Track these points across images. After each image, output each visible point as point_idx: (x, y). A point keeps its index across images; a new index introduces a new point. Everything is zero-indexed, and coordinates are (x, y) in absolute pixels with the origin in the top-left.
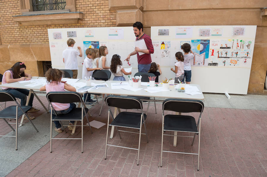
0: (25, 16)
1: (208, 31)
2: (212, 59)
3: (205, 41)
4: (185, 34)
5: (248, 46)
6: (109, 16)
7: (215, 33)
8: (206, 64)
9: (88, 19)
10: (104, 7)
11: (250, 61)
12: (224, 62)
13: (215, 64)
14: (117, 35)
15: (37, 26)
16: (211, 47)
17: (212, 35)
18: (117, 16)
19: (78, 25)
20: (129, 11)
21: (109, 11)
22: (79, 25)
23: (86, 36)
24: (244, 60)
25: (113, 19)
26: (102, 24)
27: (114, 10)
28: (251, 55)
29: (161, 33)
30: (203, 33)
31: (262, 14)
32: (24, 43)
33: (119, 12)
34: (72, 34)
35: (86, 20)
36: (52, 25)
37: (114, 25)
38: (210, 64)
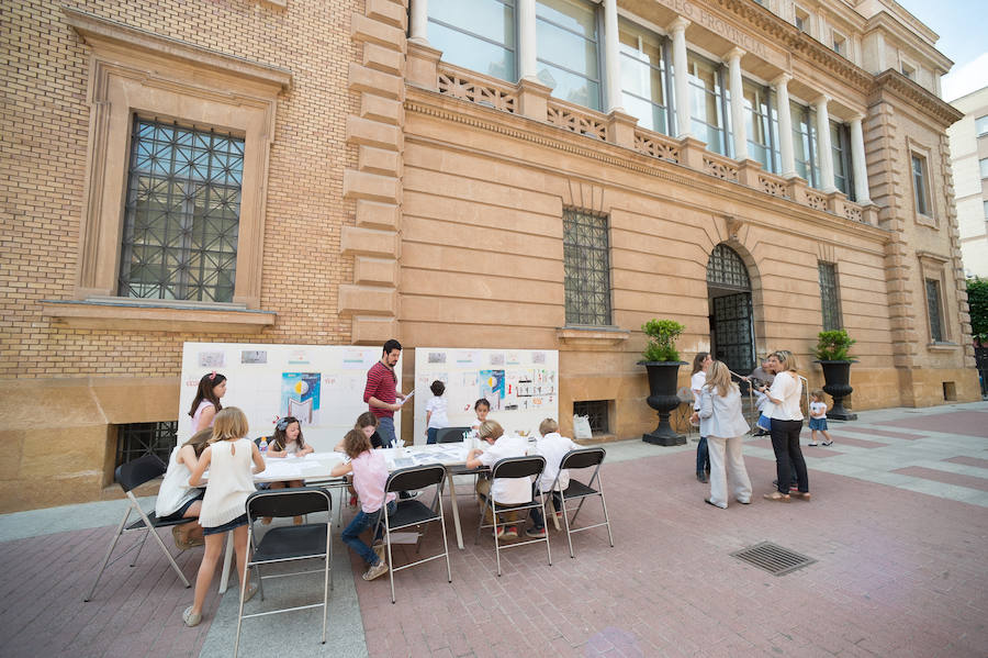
0: (99, 305)
1: (502, 357)
2: (509, 399)
3: (498, 371)
4: (469, 361)
5: (552, 378)
6: (335, 325)
7: (510, 360)
8: (502, 408)
9: (287, 326)
10: (326, 307)
11: (556, 398)
12: (526, 403)
13: (514, 407)
14: (361, 361)
15: (129, 333)
16: (507, 381)
17: (508, 363)
18: (355, 326)
19: (260, 337)
20: (379, 319)
21: (336, 316)
22: (264, 337)
23: (290, 363)
24: (548, 397)
25: (344, 331)
26: (319, 338)
27: (349, 314)
28: (556, 391)
29: (434, 360)
30: (496, 360)
31: (559, 335)
32: (60, 376)
33: (361, 319)
34: (255, 357)
35: (282, 327)
36: (185, 333)
37: (347, 342)
38: (508, 408)
